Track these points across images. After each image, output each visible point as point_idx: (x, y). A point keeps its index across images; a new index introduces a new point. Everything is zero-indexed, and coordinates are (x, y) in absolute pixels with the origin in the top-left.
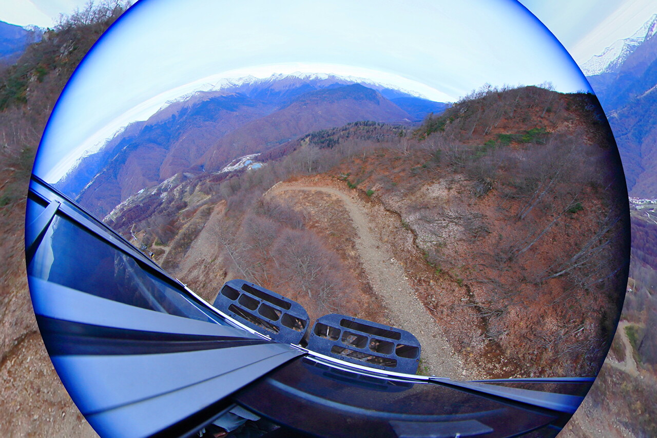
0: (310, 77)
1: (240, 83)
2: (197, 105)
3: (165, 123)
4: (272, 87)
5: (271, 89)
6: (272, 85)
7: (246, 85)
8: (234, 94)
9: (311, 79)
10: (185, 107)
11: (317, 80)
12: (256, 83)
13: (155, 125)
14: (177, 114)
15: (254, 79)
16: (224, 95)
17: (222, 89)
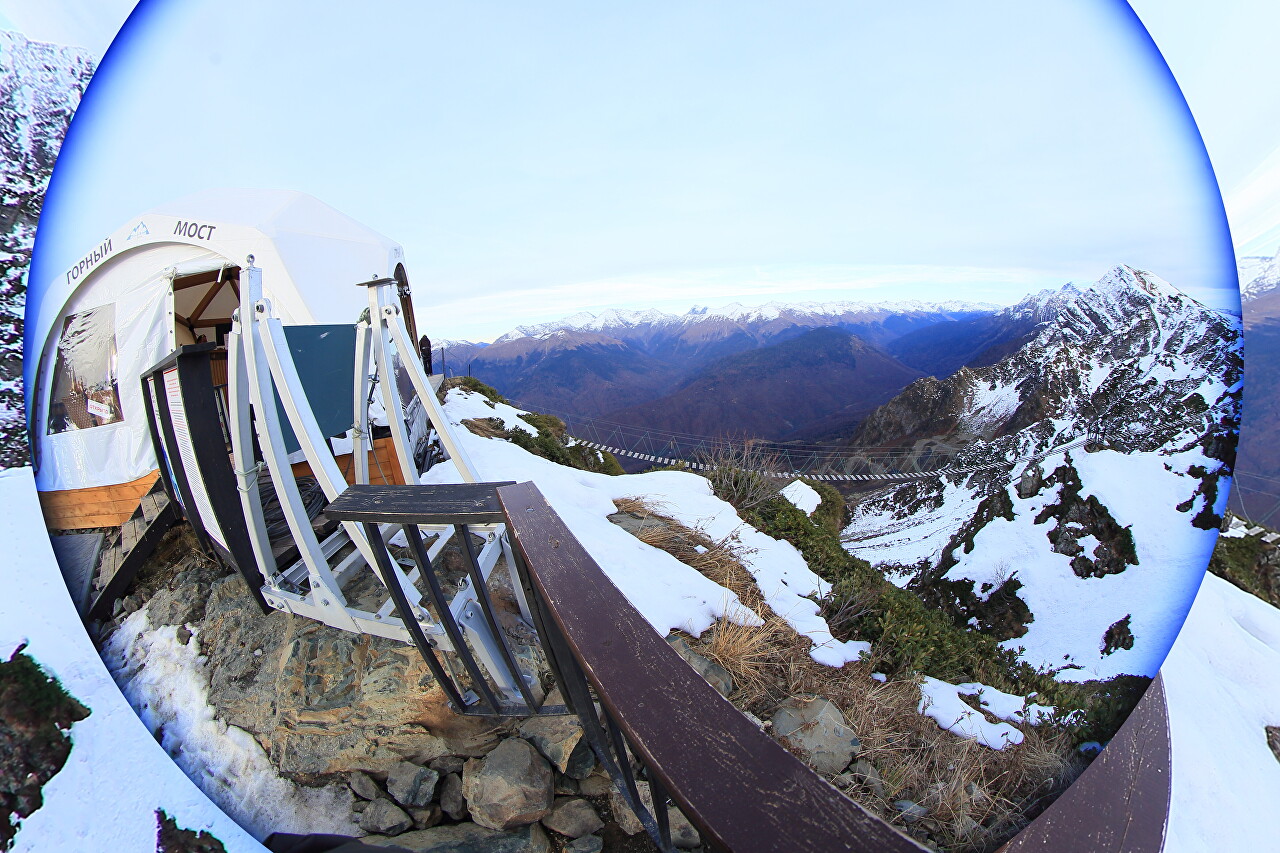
0: (748, 316)
1: (636, 321)
2: (557, 353)
3: (504, 366)
4: (683, 337)
5: (682, 340)
6: (685, 332)
7: (645, 326)
8: (619, 343)
9: (750, 320)
10: (540, 350)
11: (761, 322)
12: (661, 323)
13: (490, 363)
14: (525, 357)
15: (659, 316)
16: (602, 343)
17: (606, 328)
